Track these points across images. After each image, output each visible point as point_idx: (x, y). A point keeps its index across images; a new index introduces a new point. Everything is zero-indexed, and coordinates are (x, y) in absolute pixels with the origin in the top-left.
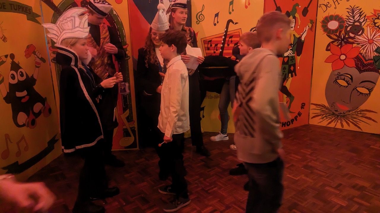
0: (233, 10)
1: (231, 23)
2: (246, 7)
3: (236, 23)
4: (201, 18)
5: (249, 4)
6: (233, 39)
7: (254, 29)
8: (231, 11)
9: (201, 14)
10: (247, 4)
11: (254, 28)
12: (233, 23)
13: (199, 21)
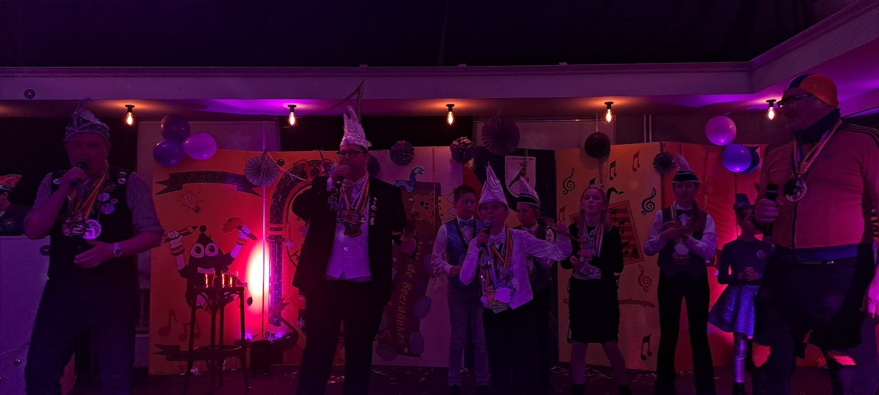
0: (615, 175)
1: (613, 192)
2: (635, 170)
3: (622, 192)
4: (569, 186)
5: (639, 166)
6: (618, 215)
7: (648, 201)
8: (613, 176)
9: (570, 181)
10: (636, 166)
11: (648, 199)
12: (616, 192)
13: (568, 191)
